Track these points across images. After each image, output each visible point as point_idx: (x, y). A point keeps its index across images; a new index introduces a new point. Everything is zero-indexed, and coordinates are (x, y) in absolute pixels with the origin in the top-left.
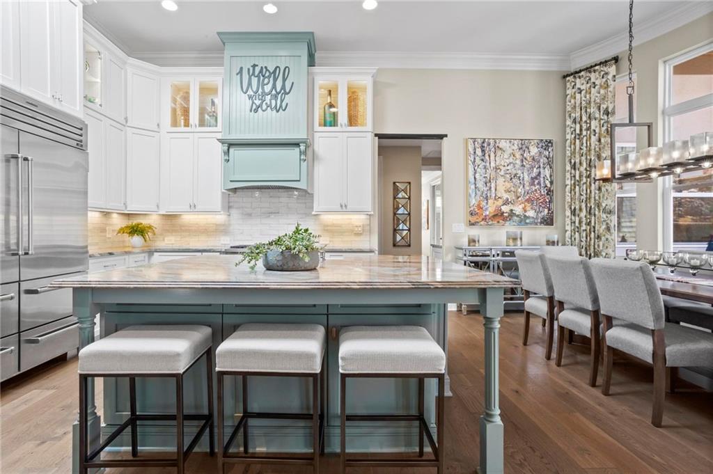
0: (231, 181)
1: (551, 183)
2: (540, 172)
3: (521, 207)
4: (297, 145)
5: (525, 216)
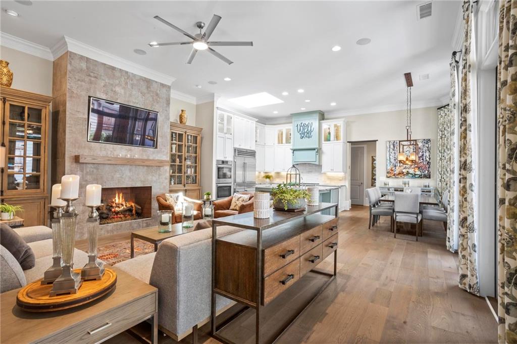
0: (295, 162)
1: (430, 159)
2: (423, 154)
3: (413, 170)
4: (314, 149)
5: (415, 174)
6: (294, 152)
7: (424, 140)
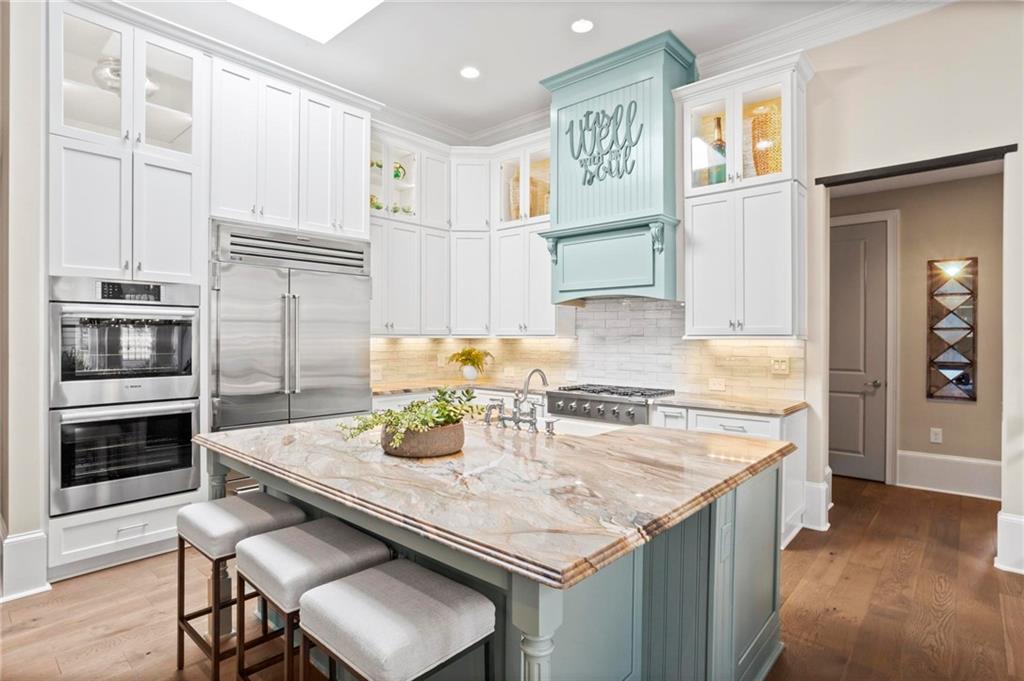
0: (561, 292)
4: (646, 226)
6: (560, 246)
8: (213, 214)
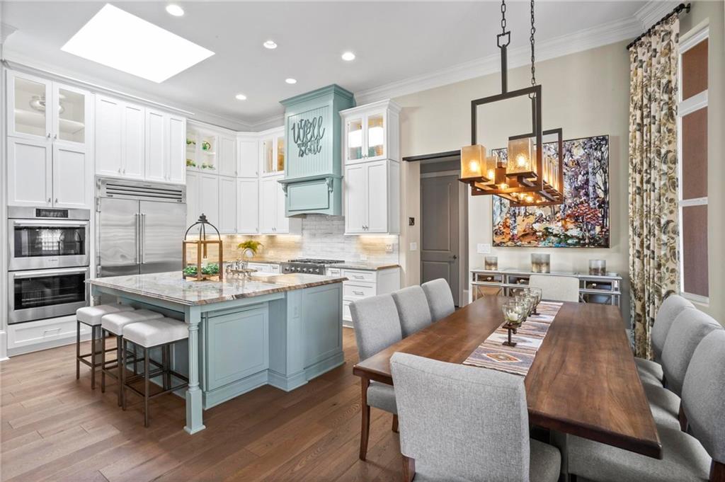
0: (290, 211)
5: (566, 236)
6: (288, 188)
7: (591, 138)
8: (97, 173)
